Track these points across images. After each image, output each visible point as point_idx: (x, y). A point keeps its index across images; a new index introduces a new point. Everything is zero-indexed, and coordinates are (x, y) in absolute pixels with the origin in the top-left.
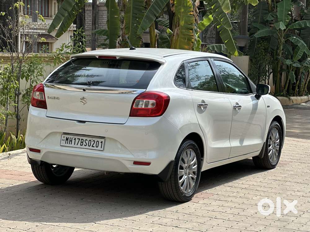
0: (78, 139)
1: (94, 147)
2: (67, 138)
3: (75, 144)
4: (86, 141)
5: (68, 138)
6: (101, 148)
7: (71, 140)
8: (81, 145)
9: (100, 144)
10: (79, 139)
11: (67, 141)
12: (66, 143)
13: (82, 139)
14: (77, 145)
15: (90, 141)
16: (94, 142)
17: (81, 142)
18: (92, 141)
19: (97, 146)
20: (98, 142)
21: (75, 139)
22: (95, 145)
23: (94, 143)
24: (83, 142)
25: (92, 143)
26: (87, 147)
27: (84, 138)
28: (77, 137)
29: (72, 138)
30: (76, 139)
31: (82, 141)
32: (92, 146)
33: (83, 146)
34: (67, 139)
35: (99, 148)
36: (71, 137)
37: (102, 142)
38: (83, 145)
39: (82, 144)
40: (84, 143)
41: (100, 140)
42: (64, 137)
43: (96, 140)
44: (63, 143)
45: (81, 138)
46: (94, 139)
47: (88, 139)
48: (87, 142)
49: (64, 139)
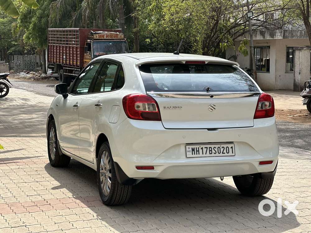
0: (205, 148)
1: (225, 153)
2: (192, 148)
3: (203, 154)
4: (215, 148)
5: (194, 148)
6: (233, 153)
7: (198, 150)
8: (210, 154)
9: (230, 150)
10: (207, 148)
11: (193, 152)
12: (192, 154)
13: (209, 148)
14: (206, 154)
15: (219, 148)
16: (223, 148)
17: (210, 151)
18: (221, 148)
19: (228, 152)
20: (227, 148)
21: (202, 148)
22: (225, 151)
23: (224, 150)
24: (211, 151)
25: (222, 150)
26: (217, 154)
27: (213, 146)
28: (204, 146)
29: (198, 148)
30: (204, 148)
31: (210, 149)
32: (223, 153)
33: (213, 155)
34: (193, 150)
35: (230, 154)
36: (197, 146)
37: (232, 148)
38: (213, 153)
39: (211, 152)
40: (213, 151)
41: (230, 146)
42: (189, 148)
43: (225, 146)
44: (189, 154)
45: (208, 146)
46: (222, 146)
47: (217, 146)
48: (216, 150)
49: (189, 150)
